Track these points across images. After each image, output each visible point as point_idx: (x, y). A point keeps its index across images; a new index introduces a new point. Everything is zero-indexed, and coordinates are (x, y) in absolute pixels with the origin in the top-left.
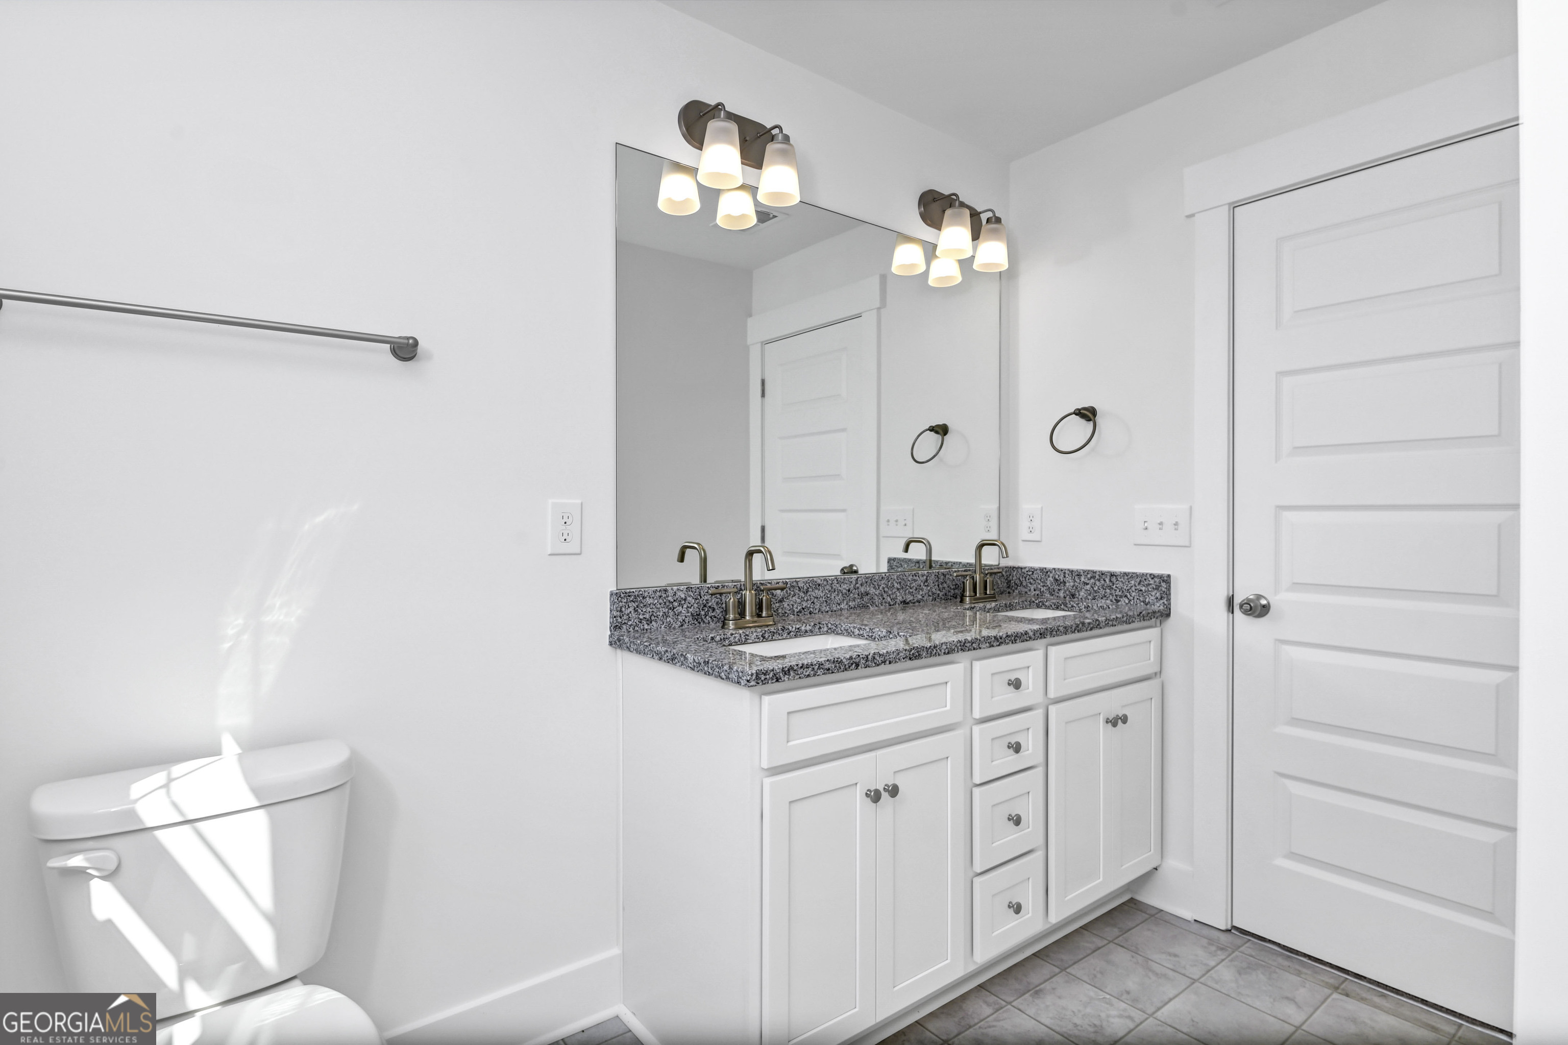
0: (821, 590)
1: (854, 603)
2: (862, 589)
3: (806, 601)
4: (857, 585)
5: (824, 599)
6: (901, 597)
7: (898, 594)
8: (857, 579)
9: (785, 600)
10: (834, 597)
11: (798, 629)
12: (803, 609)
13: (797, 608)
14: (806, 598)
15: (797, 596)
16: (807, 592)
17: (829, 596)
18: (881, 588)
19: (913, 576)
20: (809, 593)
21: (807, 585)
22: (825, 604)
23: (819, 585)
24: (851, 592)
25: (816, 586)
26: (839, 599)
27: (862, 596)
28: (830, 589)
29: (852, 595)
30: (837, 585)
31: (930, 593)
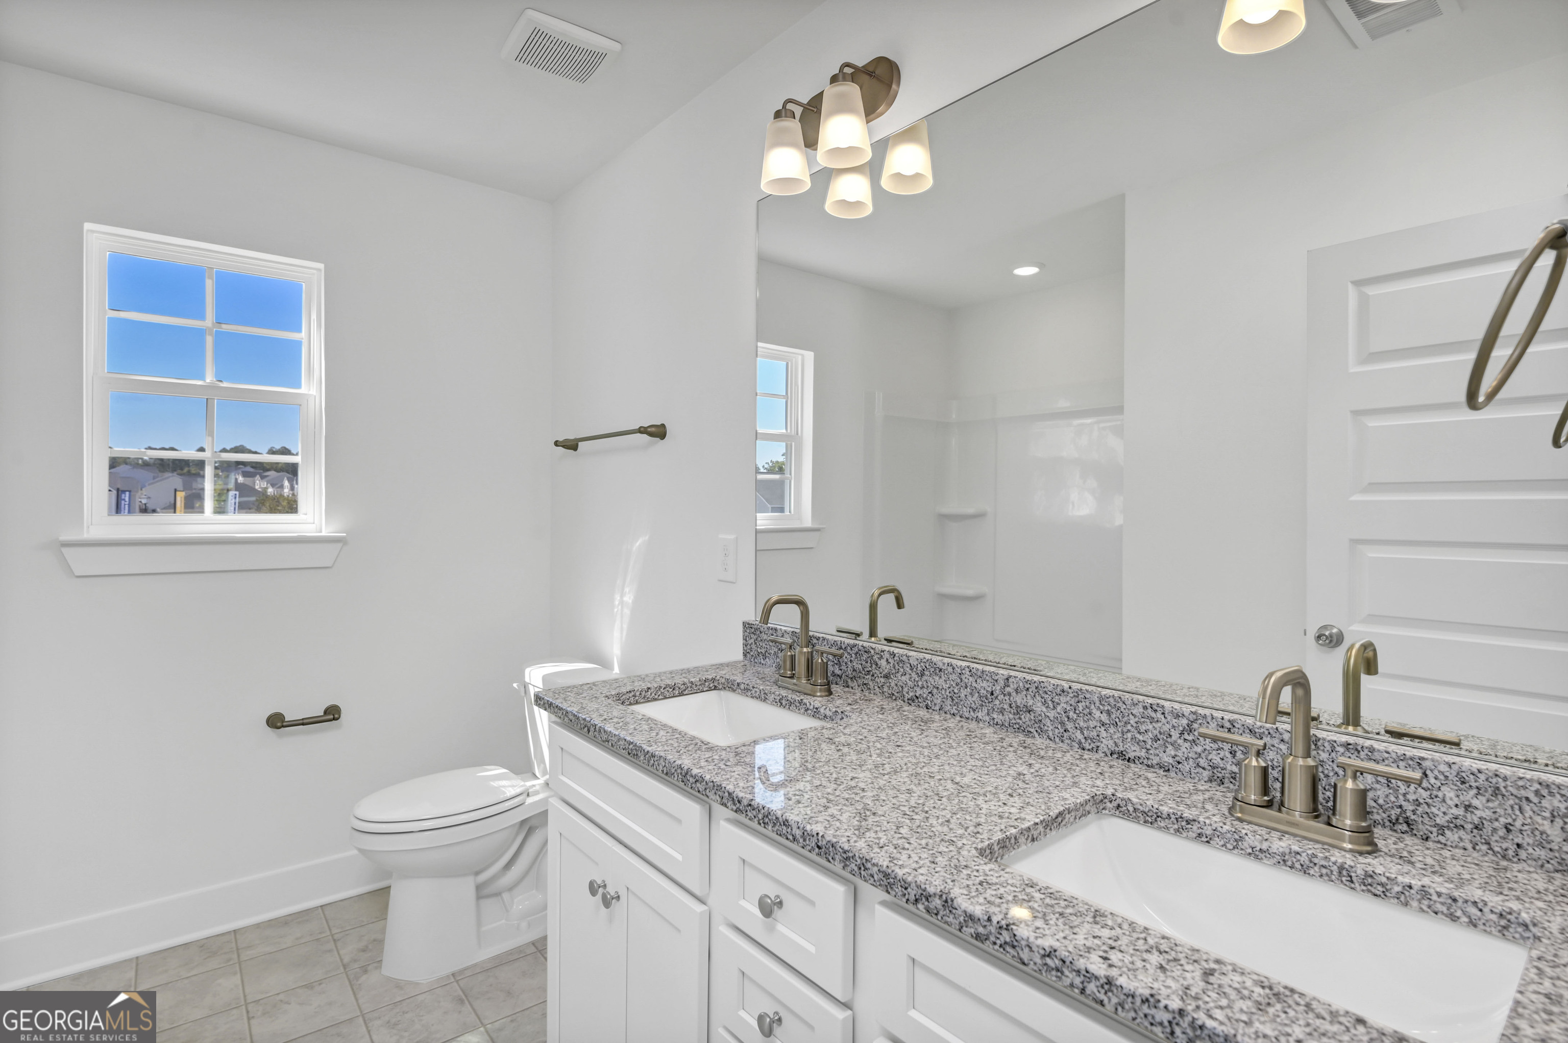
0: (943, 678)
1: (1001, 717)
2: (1019, 699)
3: (921, 688)
4: (1008, 689)
5: (947, 693)
6: (1111, 743)
7: (1103, 734)
8: (1007, 679)
9: (892, 676)
10: (966, 696)
11: (817, 708)
12: (917, 698)
13: (908, 693)
14: (920, 683)
15: (908, 676)
16: (922, 675)
17: (956, 691)
18: (1059, 709)
19: (1145, 708)
20: (925, 678)
21: (922, 664)
22: (949, 702)
23: (940, 670)
24: (996, 697)
25: (935, 670)
26: (974, 702)
27: (1018, 711)
28: (959, 681)
29: (997, 702)
30: (971, 679)
31: (1202, 762)
